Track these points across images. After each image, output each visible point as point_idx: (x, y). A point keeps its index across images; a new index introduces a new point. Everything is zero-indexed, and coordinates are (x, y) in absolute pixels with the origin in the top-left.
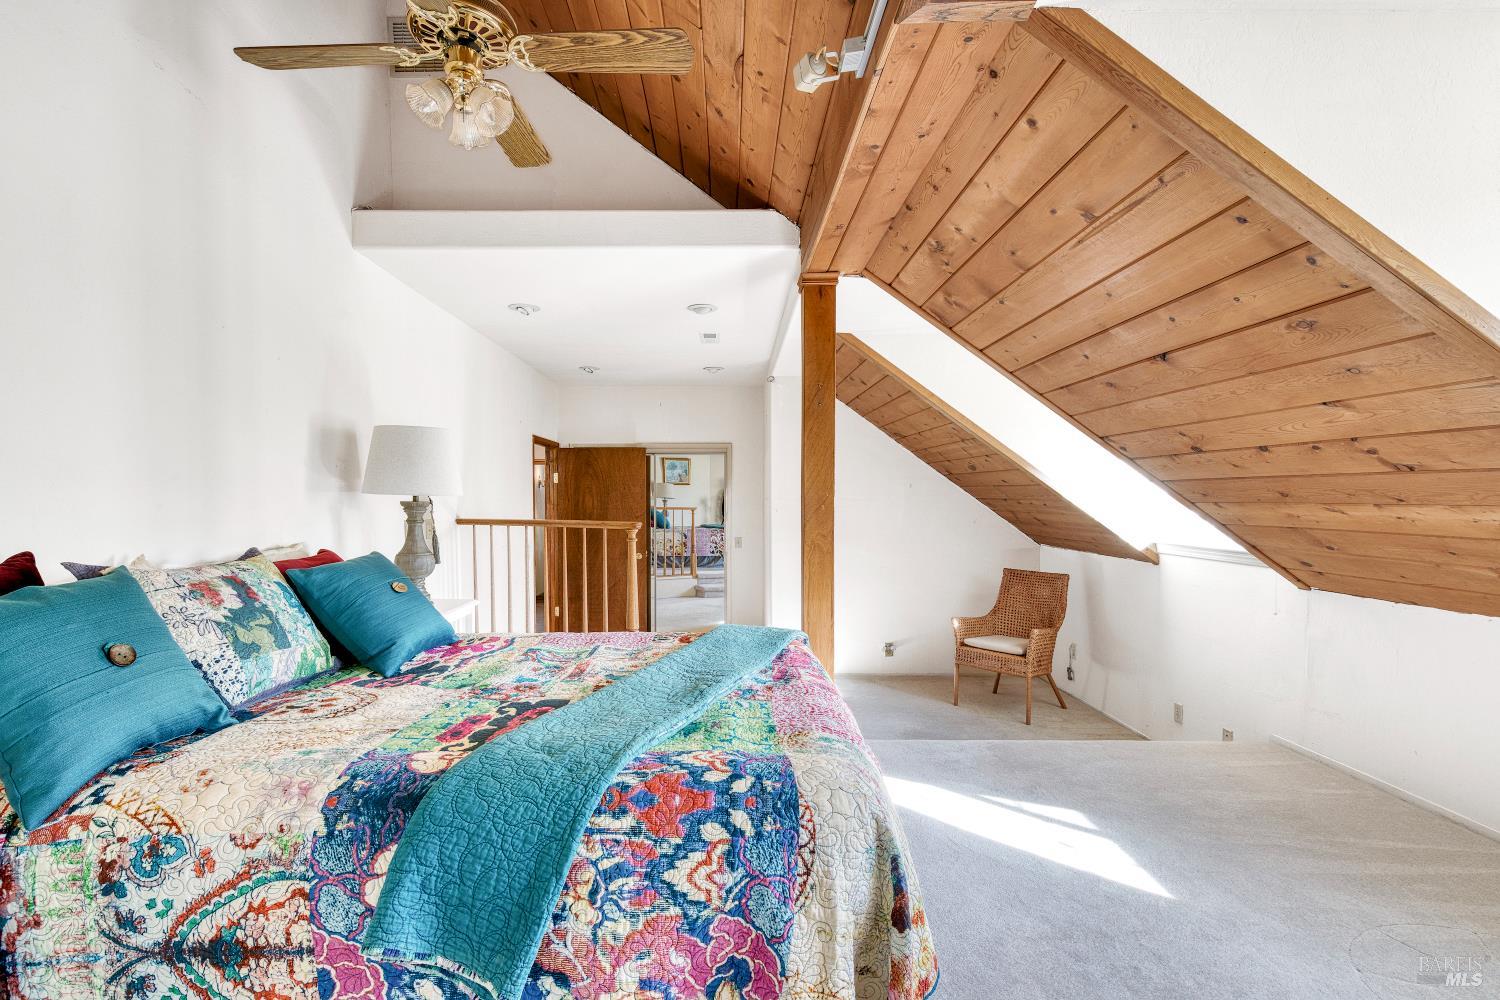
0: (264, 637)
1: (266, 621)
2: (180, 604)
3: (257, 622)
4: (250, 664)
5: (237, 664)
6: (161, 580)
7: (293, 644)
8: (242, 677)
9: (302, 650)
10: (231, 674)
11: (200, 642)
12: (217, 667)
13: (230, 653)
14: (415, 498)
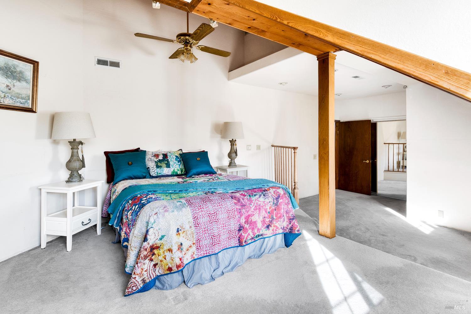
0: (164, 165)
1: (166, 162)
2: (151, 157)
3: (164, 162)
4: (158, 169)
5: (155, 169)
6: (150, 153)
7: (171, 167)
8: (155, 171)
9: (173, 169)
10: (153, 170)
11: (151, 164)
12: (151, 169)
13: (155, 167)
14: (233, 139)
